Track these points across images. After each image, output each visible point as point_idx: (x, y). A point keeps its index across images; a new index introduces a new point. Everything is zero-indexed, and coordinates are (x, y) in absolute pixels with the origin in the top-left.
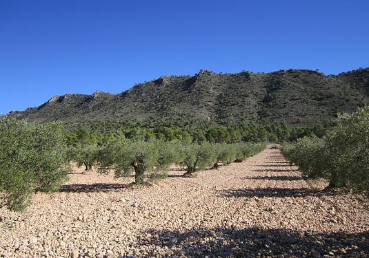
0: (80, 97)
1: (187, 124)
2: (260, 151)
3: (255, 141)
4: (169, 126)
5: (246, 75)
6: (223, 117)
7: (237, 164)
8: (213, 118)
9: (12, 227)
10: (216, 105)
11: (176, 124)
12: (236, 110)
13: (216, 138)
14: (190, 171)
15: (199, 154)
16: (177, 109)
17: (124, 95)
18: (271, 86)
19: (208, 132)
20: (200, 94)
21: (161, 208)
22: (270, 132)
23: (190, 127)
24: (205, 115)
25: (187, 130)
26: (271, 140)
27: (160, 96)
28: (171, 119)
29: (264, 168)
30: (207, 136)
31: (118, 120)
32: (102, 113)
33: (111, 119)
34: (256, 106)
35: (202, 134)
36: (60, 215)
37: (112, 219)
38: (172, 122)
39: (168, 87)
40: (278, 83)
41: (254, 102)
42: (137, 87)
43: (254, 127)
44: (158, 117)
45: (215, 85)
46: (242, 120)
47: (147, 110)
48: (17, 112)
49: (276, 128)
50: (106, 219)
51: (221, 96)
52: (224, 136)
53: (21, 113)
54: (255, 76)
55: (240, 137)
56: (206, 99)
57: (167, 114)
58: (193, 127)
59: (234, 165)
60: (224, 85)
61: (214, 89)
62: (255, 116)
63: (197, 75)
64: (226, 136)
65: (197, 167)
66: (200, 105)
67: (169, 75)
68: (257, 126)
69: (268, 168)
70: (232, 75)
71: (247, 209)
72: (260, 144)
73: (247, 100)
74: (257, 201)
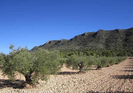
0: (56, 41)
1: (94, 50)
2: (125, 60)
3: (122, 56)
4: (88, 51)
5: (117, 30)
6: (108, 47)
7: (116, 65)
8: (104, 47)
9: (43, 86)
10: (105, 42)
11: (90, 50)
12: (114, 44)
13: (106, 55)
14: (99, 67)
15: (102, 61)
16: (90, 44)
17: (71, 40)
18: (128, 34)
19: (103, 53)
20: (99, 38)
21: (92, 82)
22: (128, 52)
23: (96, 51)
24: (101, 46)
25: (95, 52)
26: (129, 55)
27: (84, 40)
28: (88, 48)
29: (128, 67)
30: (102, 54)
31: (69, 49)
32: (64, 47)
33: (67, 48)
34: (122, 42)
35: (101, 53)
36: (56, 82)
37: (75, 85)
38: (89, 49)
39: (87, 36)
40: (131, 33)
41: (121, 41)
42: (76, 37)
43: (121, 50)
44: (84, 47)
45: (105, 35)
46: (116, 48)
47: (79, 45)
48: (36, 47)
49: (131, 51)
50: (73, 85)
51: (107, 39)
52: (109, 54)
53: (38, 47)
54: (121, 31)
55: (116, 54)
56: (101, 40)
57: (87, 46)
58: (97, 51)
59: (115, 65)
60: (108, 35)
61: (105, 36)
62: (121, 46)
63: (98, 32)
64: (110, 54)
65: (101, 66)
66: (99, 43)
67: (87, 32)
68: (122, 50)
69: (130, 67)
70: (111, 31)
71: (126, 83)
72: (124, 57)
73: (118, 40)
74: (130, 80)
